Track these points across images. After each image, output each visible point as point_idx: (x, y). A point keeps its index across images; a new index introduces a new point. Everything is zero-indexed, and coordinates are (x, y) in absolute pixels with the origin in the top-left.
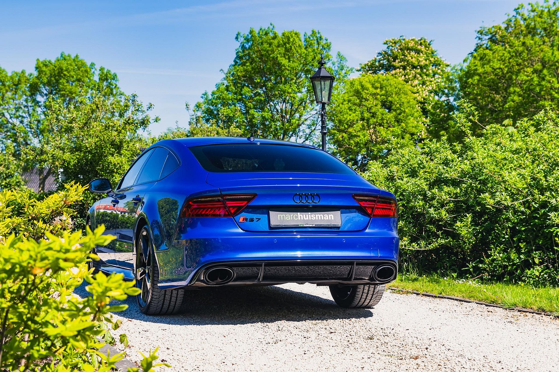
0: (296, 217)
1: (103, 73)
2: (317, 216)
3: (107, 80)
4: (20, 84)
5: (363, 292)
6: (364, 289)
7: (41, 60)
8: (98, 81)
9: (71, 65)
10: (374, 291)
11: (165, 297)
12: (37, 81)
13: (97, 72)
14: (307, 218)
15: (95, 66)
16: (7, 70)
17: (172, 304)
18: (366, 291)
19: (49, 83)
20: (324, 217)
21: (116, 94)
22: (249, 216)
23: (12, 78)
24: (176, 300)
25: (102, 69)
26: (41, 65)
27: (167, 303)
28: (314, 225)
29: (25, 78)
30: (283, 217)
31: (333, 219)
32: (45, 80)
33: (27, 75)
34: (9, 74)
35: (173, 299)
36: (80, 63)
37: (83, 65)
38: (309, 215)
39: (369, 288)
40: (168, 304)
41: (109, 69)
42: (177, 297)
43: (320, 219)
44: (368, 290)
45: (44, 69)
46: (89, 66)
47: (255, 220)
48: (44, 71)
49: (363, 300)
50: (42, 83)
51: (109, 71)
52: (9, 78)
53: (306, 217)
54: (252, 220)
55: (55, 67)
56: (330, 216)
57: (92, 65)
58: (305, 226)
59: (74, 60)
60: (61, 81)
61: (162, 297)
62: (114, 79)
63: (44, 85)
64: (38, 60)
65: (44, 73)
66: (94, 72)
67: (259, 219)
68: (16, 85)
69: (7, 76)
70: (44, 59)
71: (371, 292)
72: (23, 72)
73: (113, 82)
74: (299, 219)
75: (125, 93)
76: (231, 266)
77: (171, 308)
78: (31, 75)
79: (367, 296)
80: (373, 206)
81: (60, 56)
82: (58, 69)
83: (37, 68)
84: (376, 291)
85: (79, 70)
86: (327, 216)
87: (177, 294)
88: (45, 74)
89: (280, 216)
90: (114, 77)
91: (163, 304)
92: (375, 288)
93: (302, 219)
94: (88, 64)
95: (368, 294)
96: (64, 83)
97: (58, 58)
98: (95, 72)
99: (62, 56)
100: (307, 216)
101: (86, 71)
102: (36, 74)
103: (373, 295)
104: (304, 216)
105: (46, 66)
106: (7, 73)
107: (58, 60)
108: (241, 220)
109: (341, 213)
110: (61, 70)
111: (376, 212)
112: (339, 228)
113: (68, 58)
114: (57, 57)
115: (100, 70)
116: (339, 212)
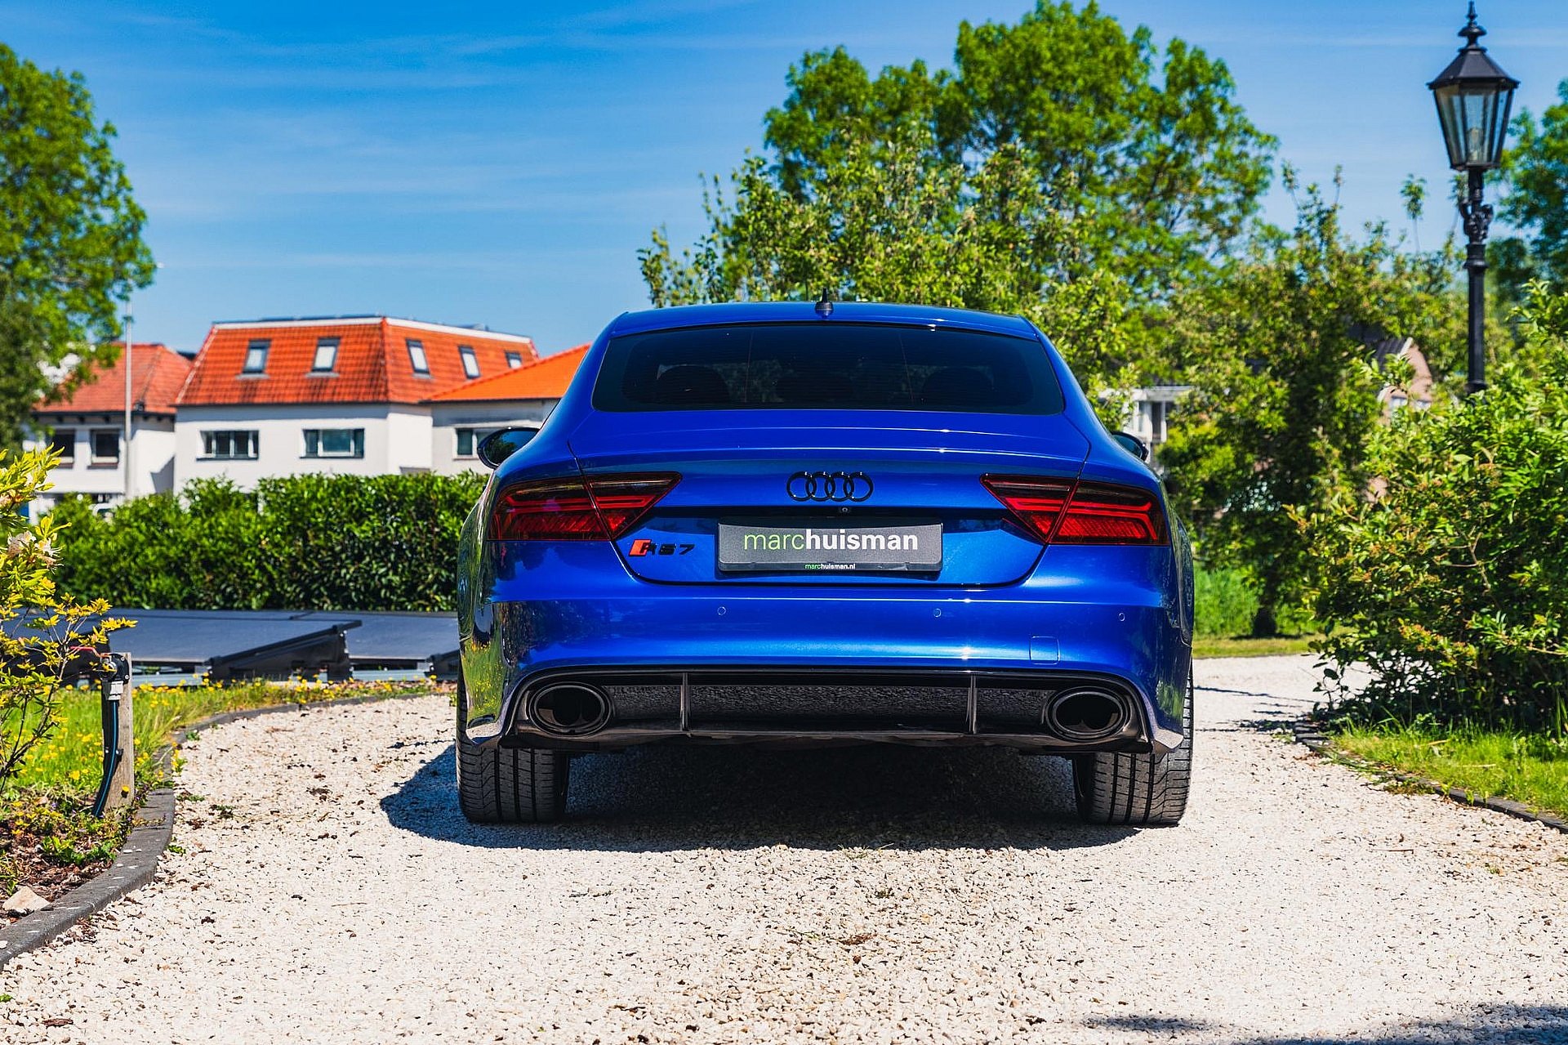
0: (799, 542)
1: (1179, 61)
2: (865, 538)
3: (1192, 83)
4: (907, 108)
5: (1116, 776)
6: (1116, 765)
7: (974, 25)
8: (1162, 86)
9: (1069, 39)
10: (1152, 773)
11: (497, 769)
12: (959, 97)
13: (1160, 61)
14: (834, 546)
15: (1152, 40)
16: (865, 64)
17: (524, 790)
18: (1125, 771)
19: (997, 102)
20: (887, 541)
21: (1228, 129)
22: (660, 538)
23: (879, 86)
24: (533, 780)
25: (1176, 48)
26: (973, 42)
27: (507, 785)
28: (853, 567)
29: (922, 89)
30: (760, 541)
31: (915, 547)
32: (984, 94)
33: (930, 77)
34: (872, 77)
35: (524, 777)
36: (1099, 32)
37: (1111, 37)
38: (839, 535)
39: (1133, 762)
40: (512, 791)
41: (1202, 47)
42: (533, 772)
43: (873, 547)
44: (1133, 770)
45: (982, 54)
46: (1128, 42)
47: (677, 549)
48: (983, 63)
49: (1122, 799)
50: (975, 103)
51: (1200, 56)
52: (871, 90)
53: (830, 543)
54: (668, 550)
55: (1016, 47)
56: (906, 538)
57: (1142, 34)
58: (823, 567)
59: (1082, 21)
60: (1034, 95)
61: (490, 771)
62: (1217, 82)
63: (980, 106)
64: (965, 25)
65: (982, 69)
66: (1146, 60)
67: (690, 547)
68: (895, 114)
69: (863, 84)
70: (984, 22)
71: (1142, 776)
72: (918, 68)
73: (1216, 91)
74: (809, 546)
75: (1257, 128)
76: (597, 682)
77: (525, 801)
78: (941, 77)
79: (1132, 787)
80: (1057, 509)
81: (1034, 9)
82: (1025, 54)
83: (959, 53)
84: (1160, 770)
85: (1095, 55)
86: (898, 541)
87: (533, 763)
88: (987, 74)
89: (751, 540)
90: (1219, 74)
91: (498, 791)
92: (1152, 764)
93: (818, 546)
94: (1129, 33)
95: (1133, 780)
96: (1042, 102)
97: (1027, 15)
98: (1153, 59)
99: (1040, 9)
100: (834, 537)
101: (1119, 59)
102: (957, 72)
103: (1151, 784)
104: (825, 537)
105: (990, 46)
106: (864, 74)
107: (1030, 24)
108: (636, 549)
109: (945, 530)
110: (1033, 59)
111: (1070, 528)
112: (934, 574)
113: (1059, 15)
114: (1024, 11)
115: (1170, 51)
116: (939, 527)
